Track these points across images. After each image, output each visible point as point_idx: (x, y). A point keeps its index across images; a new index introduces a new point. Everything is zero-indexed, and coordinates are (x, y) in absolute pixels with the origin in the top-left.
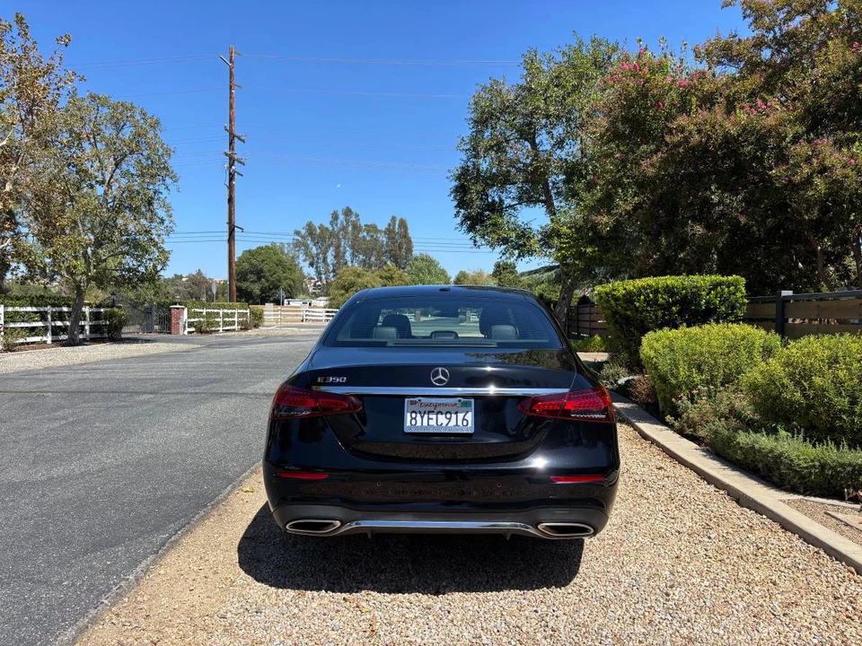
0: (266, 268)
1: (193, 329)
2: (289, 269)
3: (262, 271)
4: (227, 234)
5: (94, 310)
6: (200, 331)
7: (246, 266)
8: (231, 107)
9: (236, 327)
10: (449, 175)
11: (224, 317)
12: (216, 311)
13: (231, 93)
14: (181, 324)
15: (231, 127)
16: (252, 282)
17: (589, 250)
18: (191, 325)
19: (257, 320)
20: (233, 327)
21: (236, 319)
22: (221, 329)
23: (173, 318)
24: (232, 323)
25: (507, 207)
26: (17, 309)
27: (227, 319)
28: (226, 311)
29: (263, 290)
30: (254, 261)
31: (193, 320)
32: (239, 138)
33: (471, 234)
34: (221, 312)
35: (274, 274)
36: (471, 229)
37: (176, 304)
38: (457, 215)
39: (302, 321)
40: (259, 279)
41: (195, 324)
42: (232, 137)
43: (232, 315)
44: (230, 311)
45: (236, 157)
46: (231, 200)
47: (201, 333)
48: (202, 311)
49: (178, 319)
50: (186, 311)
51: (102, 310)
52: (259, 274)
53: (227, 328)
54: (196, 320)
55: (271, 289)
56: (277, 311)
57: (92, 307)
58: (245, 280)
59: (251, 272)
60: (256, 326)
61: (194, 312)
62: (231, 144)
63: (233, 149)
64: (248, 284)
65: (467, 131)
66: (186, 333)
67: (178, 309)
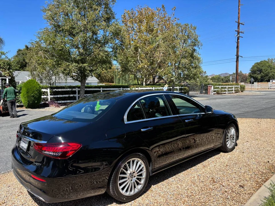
0: (263, 68)
1: (216, 93)
2: (273, 68)
3: (262, 70)
4: (236, 59)
5: (180, 87)
6: (218, 93)
7: (256, 68)
8: (239, 13)
9: (233, 92)
11: (228, 89)
12: (225, 86)
13: (239, 8)
14: (211, 91)
15: (238, 21)
16: (258, 74)
18: (214, 91)
19: (243, 89)
20: (232, 92)
21: (233, 89)
22: (227, 92)
23: (208, 89)
24: (232, 90)
26: (158, 88)
27: (230, 89)
28: (229, 86)
29: (262, 77)
30: (258, 66)
31: (215, 90)
32: (242, 24)
34: (227, 87)
35: (267, 70)
37: (209, 85)
39: (269, 89)
40: (261, 73)
41: (216, 91)
42: (239, 24)
43: (232, 88)
44: (231, 86)
45: (240, 31)
46: (237, 47)
47: (218, 94)
48: (219, 86)
49: (210, 89)
50: (213, 86)
51: (183, 87)
52: (261, 71)
53: (230, 92)
54: (217, 90)
55: (265, 76)
56: (259, 85)
57: (179, 87)
58: (255, 73)
59: (258, 71)
60: (242, 91)
61: (216, 87)
62: (238, 26)
63: (239, 28)
64: (256, 75)
66: (213, 94)
67: (210, 86)
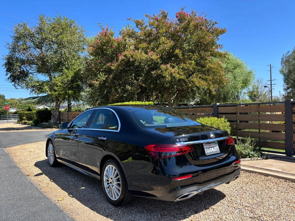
10: (3, 57)
17: (70, 92)
25: (29, 73)
33: (13, 83)
36: (13, 81)
38: (7, 75)
65: (11, 41)
